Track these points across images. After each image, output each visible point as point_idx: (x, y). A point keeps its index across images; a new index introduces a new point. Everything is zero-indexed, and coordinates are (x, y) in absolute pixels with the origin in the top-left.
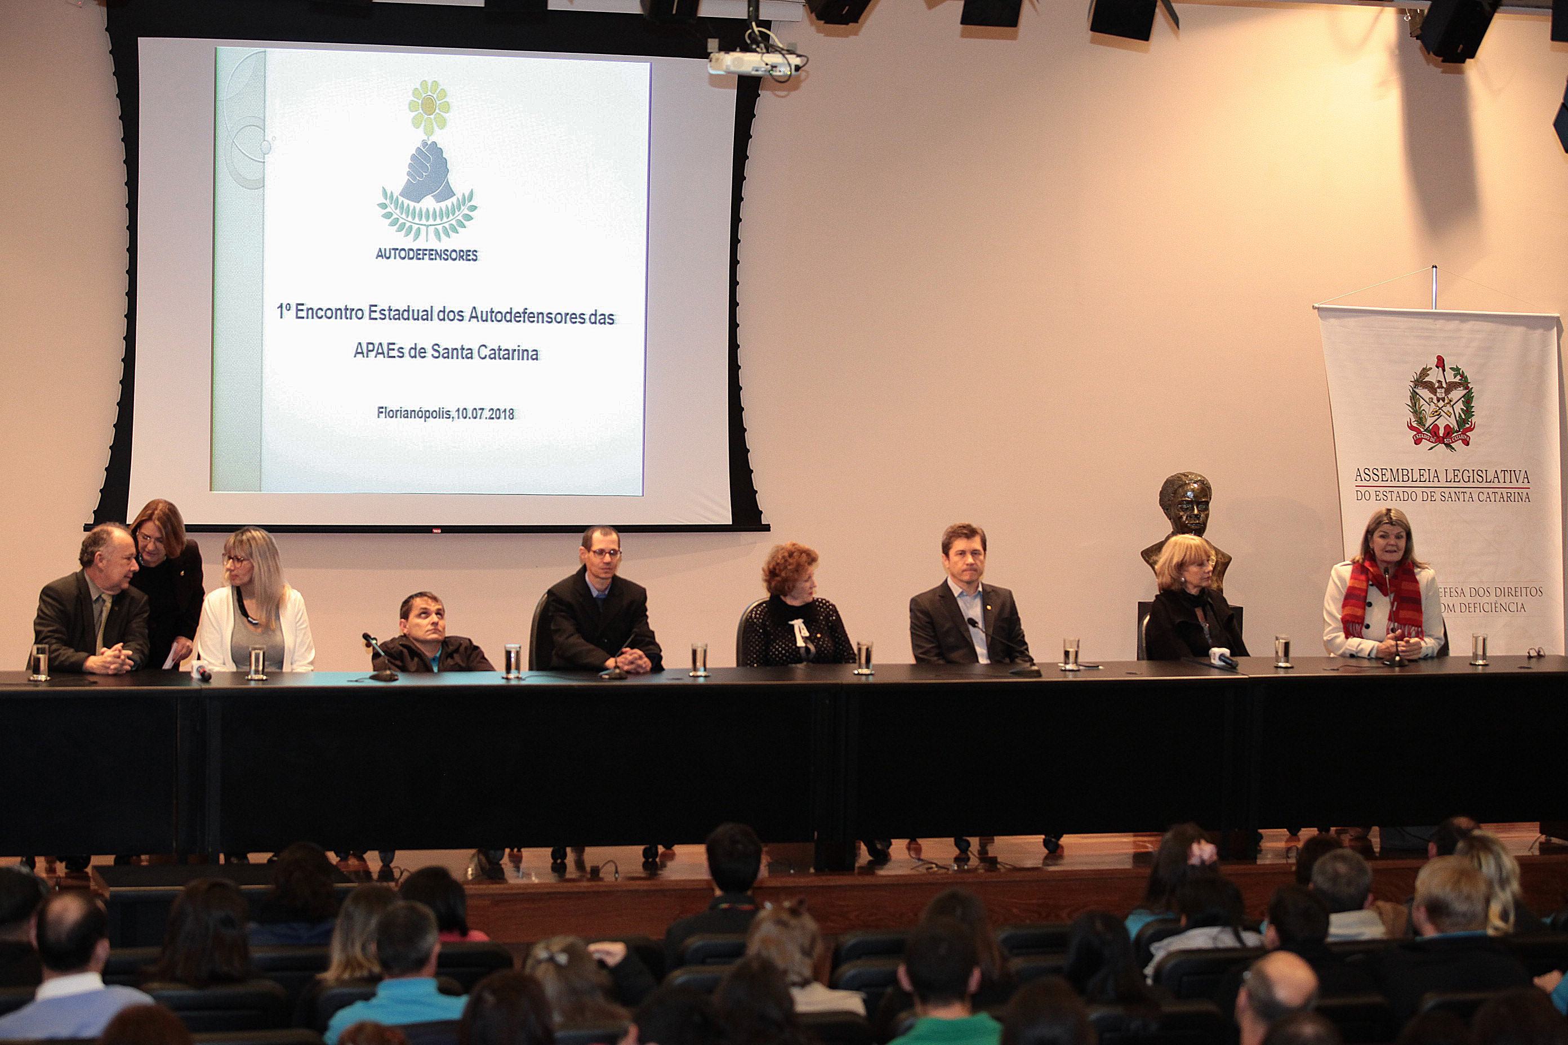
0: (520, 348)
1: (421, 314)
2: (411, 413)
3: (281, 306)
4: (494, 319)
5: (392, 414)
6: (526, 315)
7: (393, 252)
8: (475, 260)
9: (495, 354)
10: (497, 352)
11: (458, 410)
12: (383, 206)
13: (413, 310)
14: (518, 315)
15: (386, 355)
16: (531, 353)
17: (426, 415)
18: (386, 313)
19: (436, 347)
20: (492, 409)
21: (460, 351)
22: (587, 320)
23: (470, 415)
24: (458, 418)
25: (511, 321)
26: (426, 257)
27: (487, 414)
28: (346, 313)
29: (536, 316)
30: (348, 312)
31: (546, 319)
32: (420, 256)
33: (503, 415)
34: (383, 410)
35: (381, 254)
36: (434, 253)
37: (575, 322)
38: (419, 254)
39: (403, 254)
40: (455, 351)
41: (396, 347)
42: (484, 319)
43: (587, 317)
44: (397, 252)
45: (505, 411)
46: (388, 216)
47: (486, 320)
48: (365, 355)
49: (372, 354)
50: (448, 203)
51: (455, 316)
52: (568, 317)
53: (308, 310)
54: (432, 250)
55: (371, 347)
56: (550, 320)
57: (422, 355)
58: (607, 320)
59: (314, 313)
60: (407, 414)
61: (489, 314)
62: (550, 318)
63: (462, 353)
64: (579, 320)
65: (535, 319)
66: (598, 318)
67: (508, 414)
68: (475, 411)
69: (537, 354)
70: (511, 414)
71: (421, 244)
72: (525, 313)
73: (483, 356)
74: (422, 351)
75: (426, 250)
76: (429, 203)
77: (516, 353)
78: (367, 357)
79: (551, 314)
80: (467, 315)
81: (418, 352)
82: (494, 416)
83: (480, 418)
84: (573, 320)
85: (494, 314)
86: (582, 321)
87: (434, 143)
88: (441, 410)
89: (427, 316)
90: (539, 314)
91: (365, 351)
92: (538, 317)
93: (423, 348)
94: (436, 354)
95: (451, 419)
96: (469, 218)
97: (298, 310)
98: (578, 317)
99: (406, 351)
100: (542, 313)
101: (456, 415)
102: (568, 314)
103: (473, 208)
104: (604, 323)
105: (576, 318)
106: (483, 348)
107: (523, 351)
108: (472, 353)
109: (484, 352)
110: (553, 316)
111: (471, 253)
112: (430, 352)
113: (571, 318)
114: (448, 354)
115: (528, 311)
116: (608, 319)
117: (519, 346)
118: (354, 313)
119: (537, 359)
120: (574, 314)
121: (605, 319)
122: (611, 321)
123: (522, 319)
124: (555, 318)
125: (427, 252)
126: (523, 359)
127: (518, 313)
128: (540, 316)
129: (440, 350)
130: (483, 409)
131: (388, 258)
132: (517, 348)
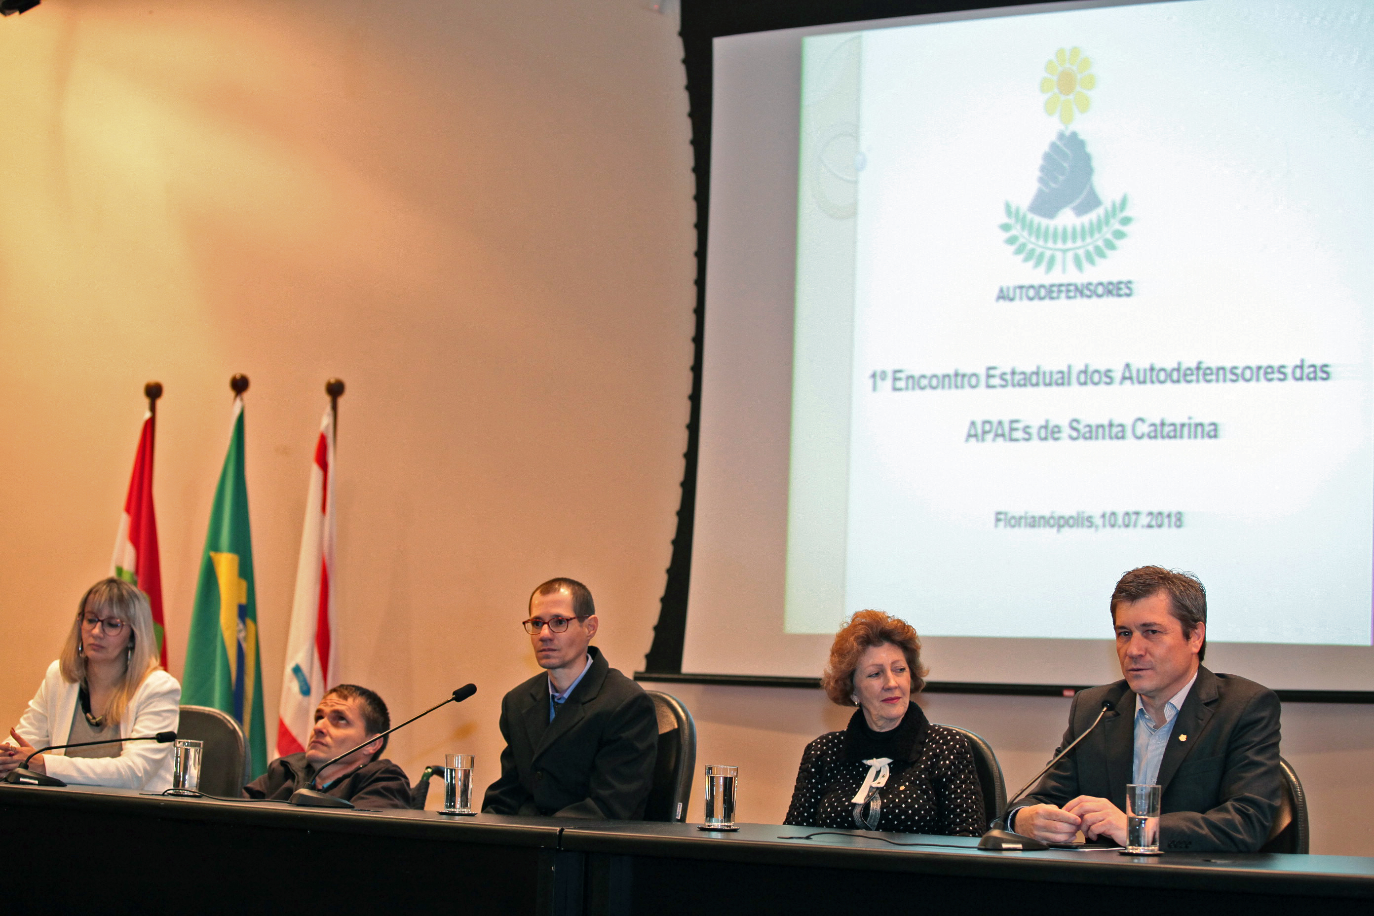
0: (1193, 422)
1: (1055, 377)
2: (1039, 521)
3: (874, 376)
4: (1154, 379)
5: (1014, 522)
6: (1201, 372)
7: (1018, 291)
8: (1128, 295)
9: (1155, 431)
10: (1159, 428)
11: (1103, 516)
12: (1005, 227)
13: (1044, 373)
14: (1189, 372)
15: (1007, 437)
16: (1207, 429)
17: (1061, 522)
18: (1009, 377)
19: (1075, 424)
20: (1150, 514)
21: (1107, 429)
22: (1290, 376)
23: (1120, 521)
24: (1104, 526)
25: (1178, 381)
26: (1063, 295)
27: (1144, 520)
28: (956, 381)
29: (1214, 371)
30: (959, 379)
31: (1229, 376)
32: (1055, 295)
33: (1166, 521)
34: (1002, 517)
35: (1003, 296)
36: (1072, 288)
37: (1270, 380)
38: (1050, 292)
39: (1031, 293)
40: (1100, 430)
41: (1020, 426)
42: (1141, 379)
43: (1289, 371)
44: (1024, 291)
45: (1169, 516)
46: (1011, 241)
47: (1144, 382)
48: (980, 438)
49: (990, 437)
50: (1093, 216)
51: (1100, 378)
52: (1262, 372)
53: (908, 378)
54: (1069, 285)
55: (987, 427)
56: (1234, 377)
57: (1056, 436)
58: (1320, 374)
59: (915, 382)
60: (1034, 522)
61: (1148, 373)
62: (1234, 374)
63: (1110, 432)
64: (1277, 375)
65: (1214, 377)
66: (1306, 371)
67: (1173, 519)
68: (1126, 518)
69: (1215, 430)
70: (1178, 520)
71: (1056, 277)
72: (1198, 368)
73: (1139, 434)
74: (1056, 430)
75: (1061, 285)
76: (1067, 218)
77: (1186, 429)
78: (983, 440)
79: (1235, 368)
80: (1117, 376)
81: (1050, 432)
82: (1153, 523)
83: (1135, 526)
84: (1269, 376)
85: (1154, 373)
86: (1281, 376)
87: (1074, 135)
88: (1081, 515)
89: (1062, 379)
90: (1218, 369)
91: (979, 432)
92: (1217, 375)
93: (1057, 426)
94: (1074, 434)
95: (1093, 529)
96: (1119, 235)
97: (895, 379)
98: (1275, 370)
99: (1034, 431)
100: (1223, 369)
101: (1098, 521)
102: (1259, 368)
103: (1126, 221)
104: (1315, 378)
105: (1273, 373)
106: (1139, 423)
107: (1196, 425)
108: (1123, 431)
109: (1143, 428)
110: (1239, 372)
111: (1122, 286)
112: (1066, 431)
113: (1266, 373)
114: (1092, 433)
115: (1204, 366)
116: (1322, 373)
117: (1190, 418)
118: (966, 379)
119: (1215, 436)
120: (1270, 367)
121: (1315, 372)
122: (1324, 376)
123: (1194, 378)
124: (1243, 374)
125: (1063, 288)
126: (1195, 437)
127: (1189, 369)
128: (1221, 372)
129: (1081, 427)
130: (1137, 513)
131: (1011, 300)
132: (1186, 421)
